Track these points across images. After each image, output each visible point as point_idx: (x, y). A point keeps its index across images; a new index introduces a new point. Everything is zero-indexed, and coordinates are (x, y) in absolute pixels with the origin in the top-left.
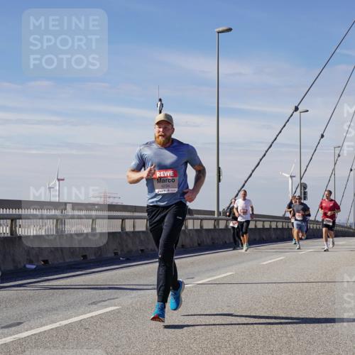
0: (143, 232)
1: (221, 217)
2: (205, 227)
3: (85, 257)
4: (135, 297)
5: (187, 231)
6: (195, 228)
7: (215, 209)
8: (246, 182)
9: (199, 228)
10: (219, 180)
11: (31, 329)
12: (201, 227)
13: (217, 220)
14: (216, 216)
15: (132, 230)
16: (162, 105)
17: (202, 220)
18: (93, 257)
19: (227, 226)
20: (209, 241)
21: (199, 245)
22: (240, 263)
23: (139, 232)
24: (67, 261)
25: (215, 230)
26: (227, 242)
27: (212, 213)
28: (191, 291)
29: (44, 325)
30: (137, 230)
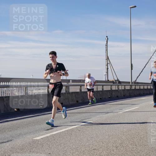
0: (101, 91)
1: (133, 84)
2: (126, 89)
3: (77, 101)
4: (98, 118)
5: (119, 90)
6: (122, 89)
7: (130, 81)
8: (143, 70)
9: (124, 89)
10: (132, 69)
11: (57, 131)
12: (125, 88)
13: (131, 86)
14: (131, 84)
15: (96, 90)
16: (108, 39)
17: (125, 85)
18: (81, 102)
19: (135, 88)
20: (128, 95)
21: (124, 96)
22: (141, 103)
23: (99, 91)
24: (71, 103)
25: (130, 90)
26: (136, 94)
27: (129, 83)
28: (121, 115)
29: (62, 129)
30: (98, 90)
